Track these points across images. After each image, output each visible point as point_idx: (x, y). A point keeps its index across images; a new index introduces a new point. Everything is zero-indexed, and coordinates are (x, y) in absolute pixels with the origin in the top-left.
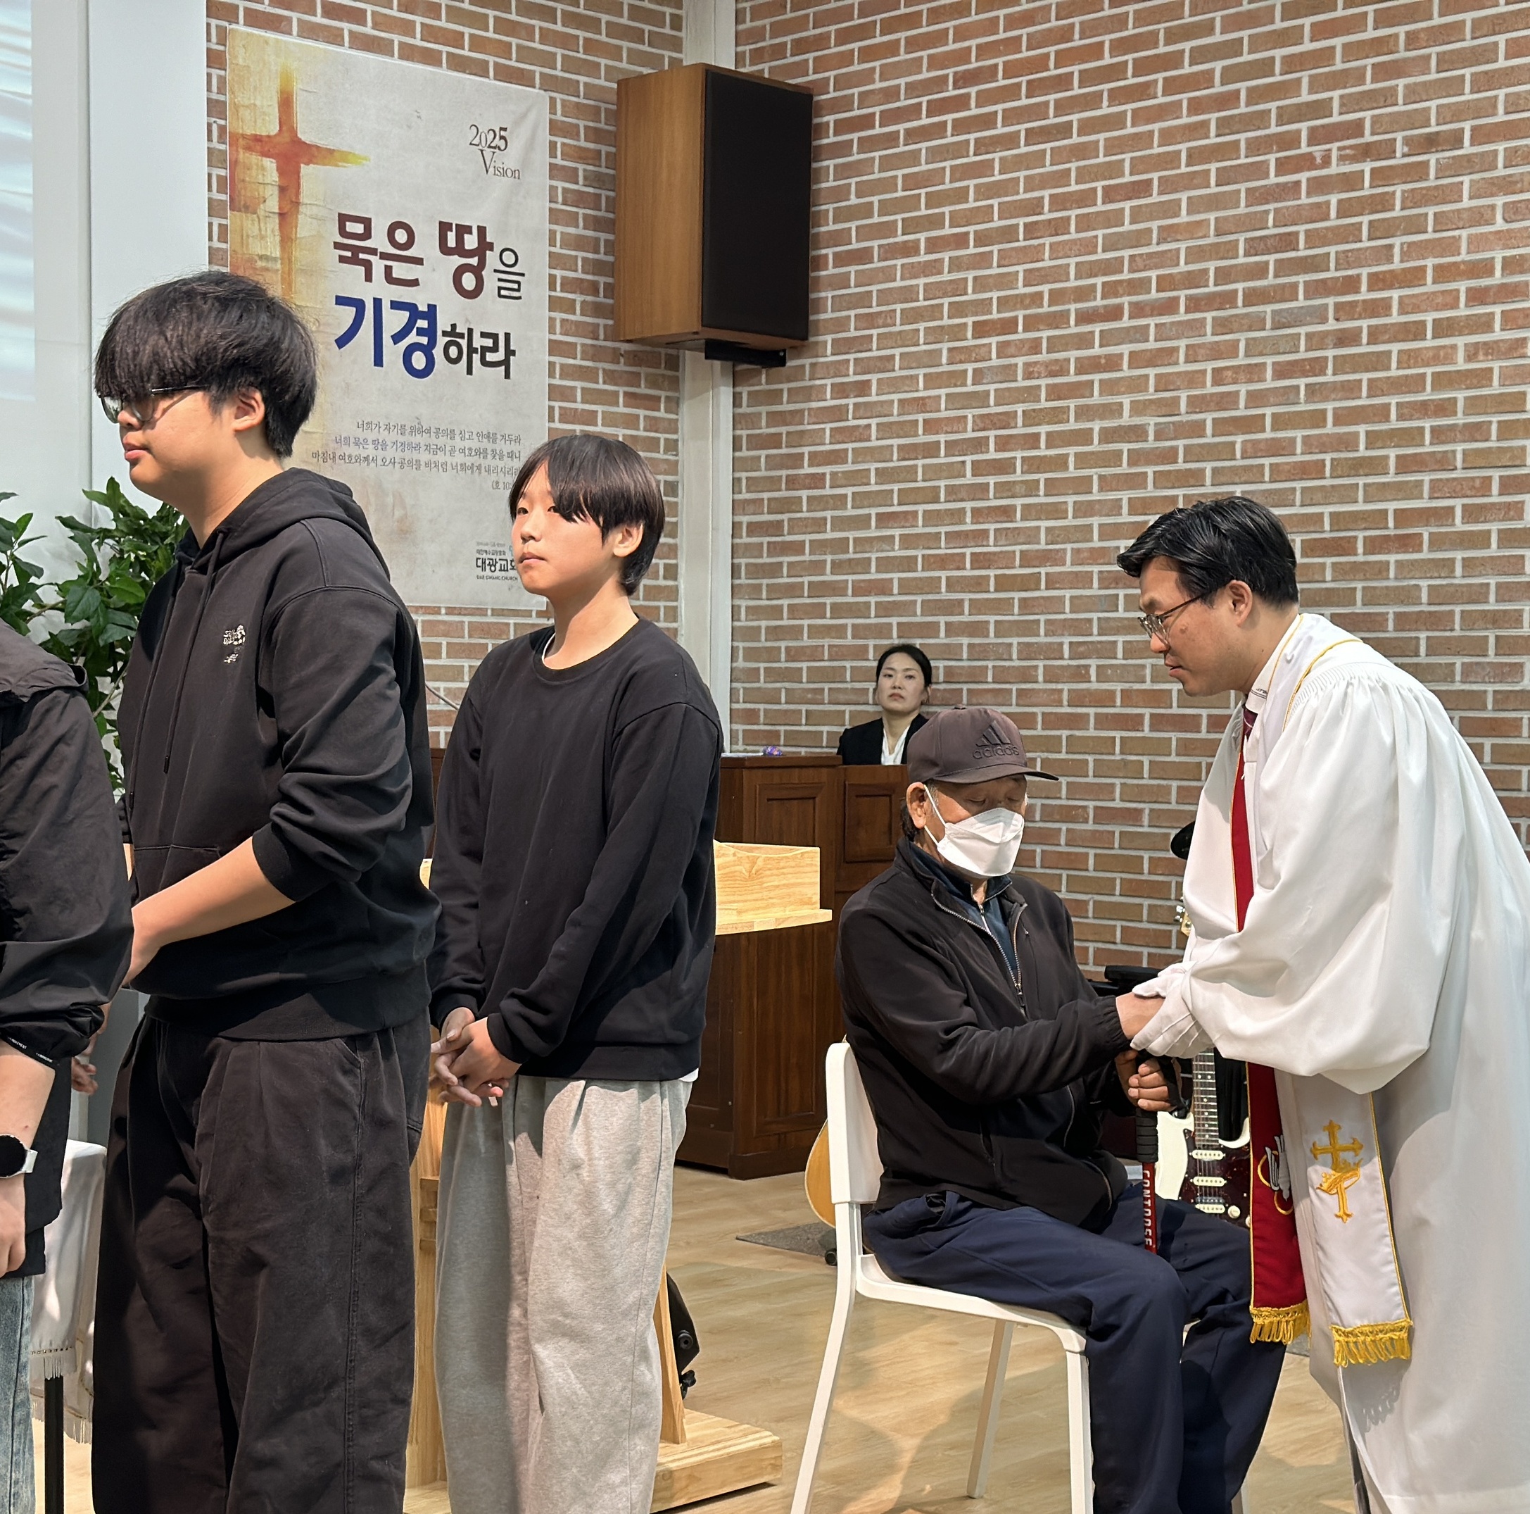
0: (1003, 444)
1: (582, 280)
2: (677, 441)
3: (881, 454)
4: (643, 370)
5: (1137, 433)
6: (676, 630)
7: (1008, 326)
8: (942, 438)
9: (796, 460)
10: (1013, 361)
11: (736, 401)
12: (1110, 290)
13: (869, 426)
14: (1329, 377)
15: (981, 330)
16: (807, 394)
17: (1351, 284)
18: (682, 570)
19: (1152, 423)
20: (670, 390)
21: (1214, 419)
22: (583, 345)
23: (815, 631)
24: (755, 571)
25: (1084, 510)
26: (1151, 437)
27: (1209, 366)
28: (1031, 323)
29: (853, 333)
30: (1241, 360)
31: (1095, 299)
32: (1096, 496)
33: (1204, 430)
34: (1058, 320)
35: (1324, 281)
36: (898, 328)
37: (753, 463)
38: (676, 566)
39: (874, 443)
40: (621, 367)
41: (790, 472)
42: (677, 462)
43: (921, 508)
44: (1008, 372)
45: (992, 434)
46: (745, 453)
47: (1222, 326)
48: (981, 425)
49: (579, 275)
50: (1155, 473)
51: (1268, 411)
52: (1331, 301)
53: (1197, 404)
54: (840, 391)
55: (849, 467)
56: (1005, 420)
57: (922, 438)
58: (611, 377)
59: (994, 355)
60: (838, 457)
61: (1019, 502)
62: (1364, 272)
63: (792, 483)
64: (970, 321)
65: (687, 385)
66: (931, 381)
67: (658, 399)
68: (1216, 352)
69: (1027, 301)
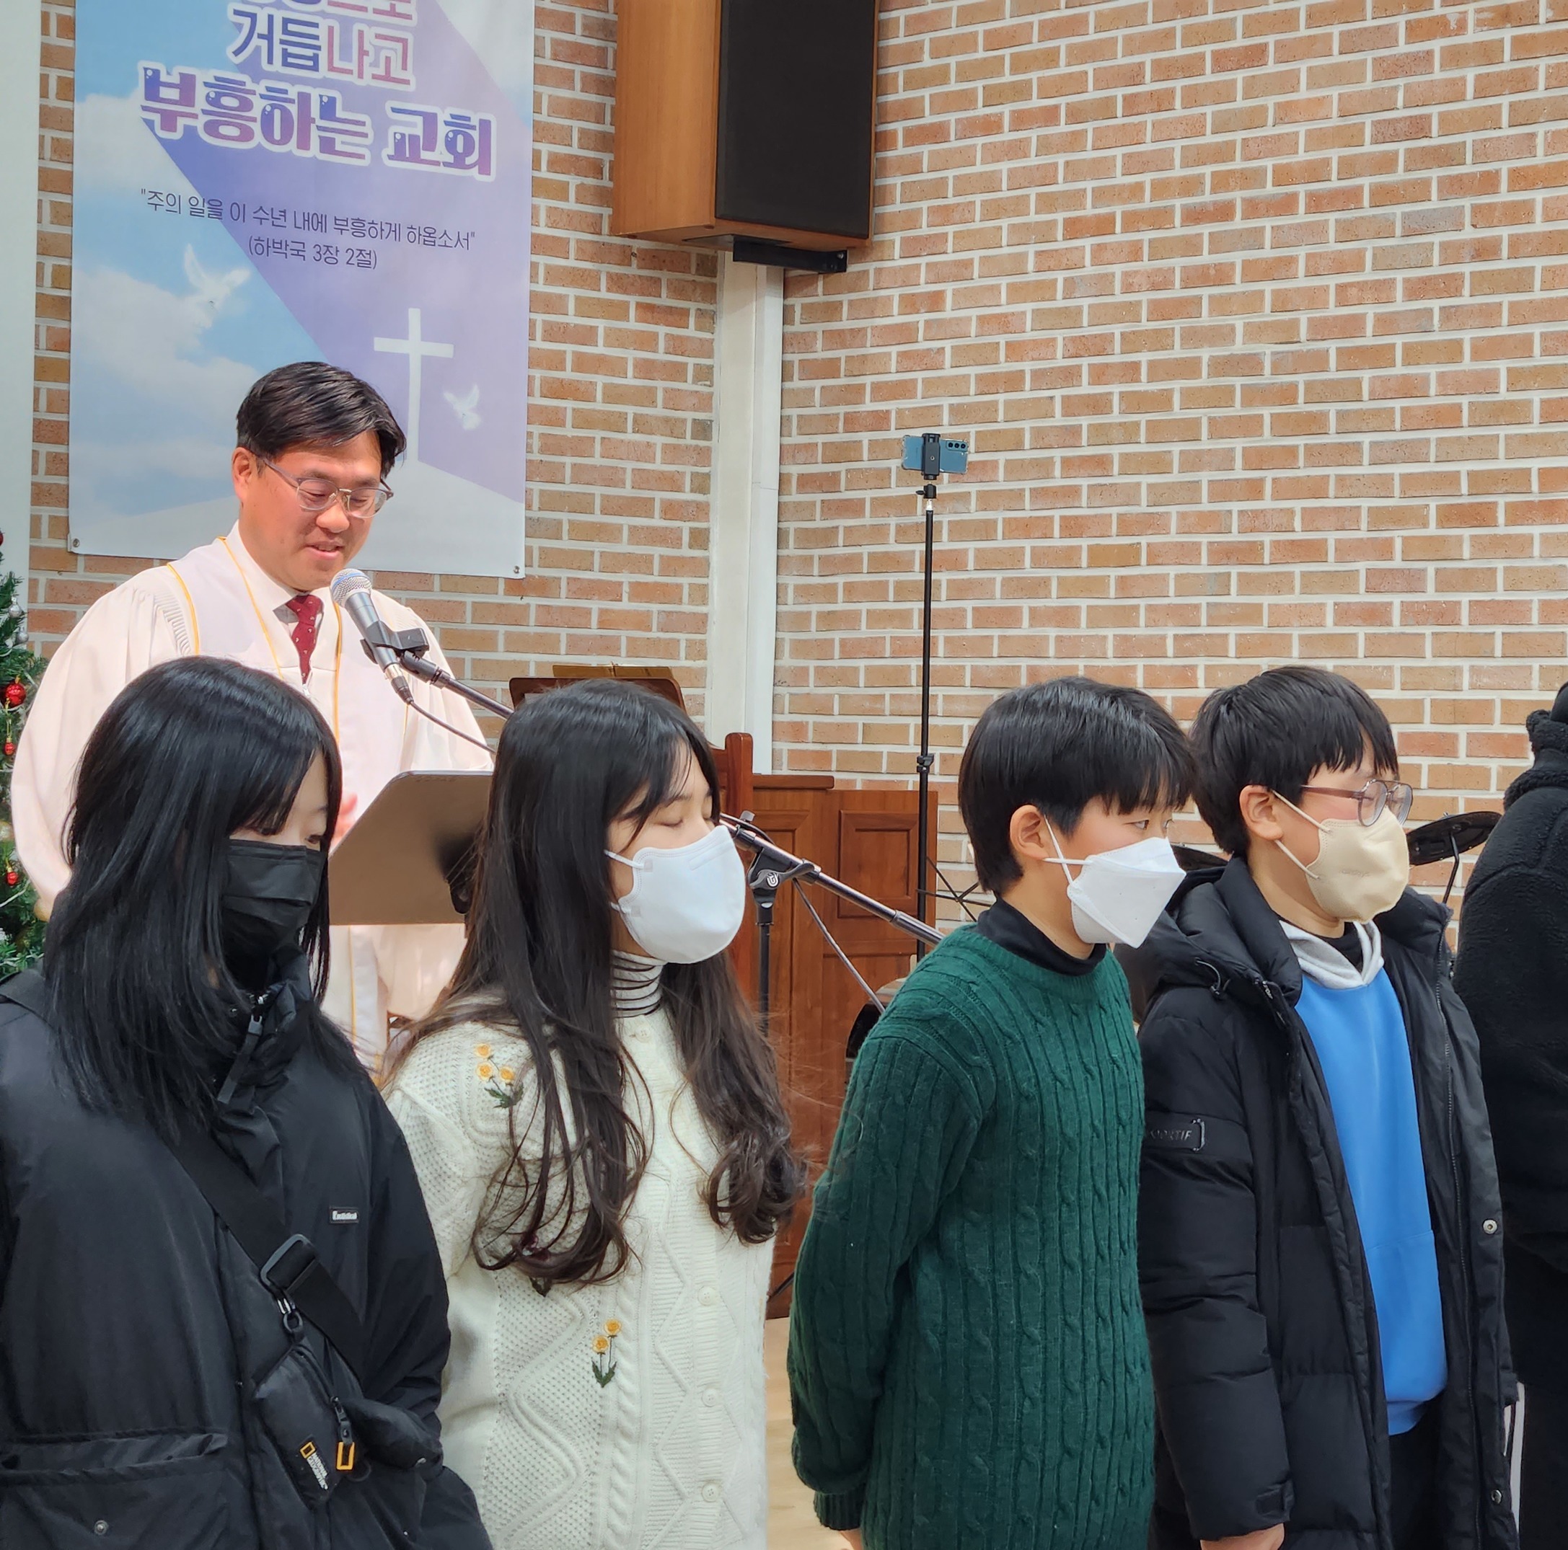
0: (1099, 375)
1: (577, 157)
2: (711, 367)
3: (955, 386)
4: (665, 276)
5: (1249, 364)
6: (706, 615)
7: (1103, 225)
8: (1027, 366)
9: (854, 394)
10: (1110, 269)
11: (787, 318)
12: (1221, 182)
13: (941, 351)
14: (1465, 299)
15: (1074, 228)
16: (871, 308)
17: (1488, 182)
18: (715, 536)
19: (1268, 352)
20: (704, 300)
21: (1338, 349)
22: (578, 241)
23: (876, 618)
24: (809, 538)
25: (1193, 462)
26: (1267, 369)
27: (1332, 281)
28: (1132, 221)
29: (925, 231)
30: (1368, 275)
31: (1203, 193)
32: (1205, 444)
33: (1327, 361)
34: (1159, 218)
35: (1459, 178)
36: (977, 225)
37: (804, 398)
38: (707, 530)
39: (948, 372)
40: (633, 270)
41: (850, 409)
42: (711, 396)
43: (1002, 457)
44: (1102, 285)
45: (1085, 362)
46: (796, 384)
47: (1348, 231)
48: (1072, 351)
49: (575, 150)
50: (1272, 415)
51: (1399, 341)
52: (1467, 203)
53: (1321, 329)
54: (910, 304)
55: (917, 402)
56: (1099, 345)
57: (1004, 366)
58: (617, 283)
59: (1088, 261)
60: (903, 390)
61: (1115, 451)
62: (1504, 167)
63: (852, 423)
64: (1060, 217)
65: (727, 297)
66: (1017, 293)
67: (685, 313)
68: (1341, 265)
69: (1125, 195)
